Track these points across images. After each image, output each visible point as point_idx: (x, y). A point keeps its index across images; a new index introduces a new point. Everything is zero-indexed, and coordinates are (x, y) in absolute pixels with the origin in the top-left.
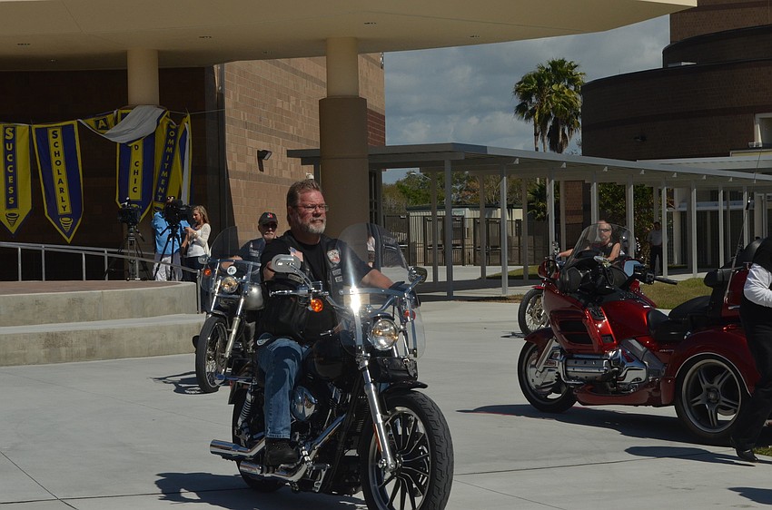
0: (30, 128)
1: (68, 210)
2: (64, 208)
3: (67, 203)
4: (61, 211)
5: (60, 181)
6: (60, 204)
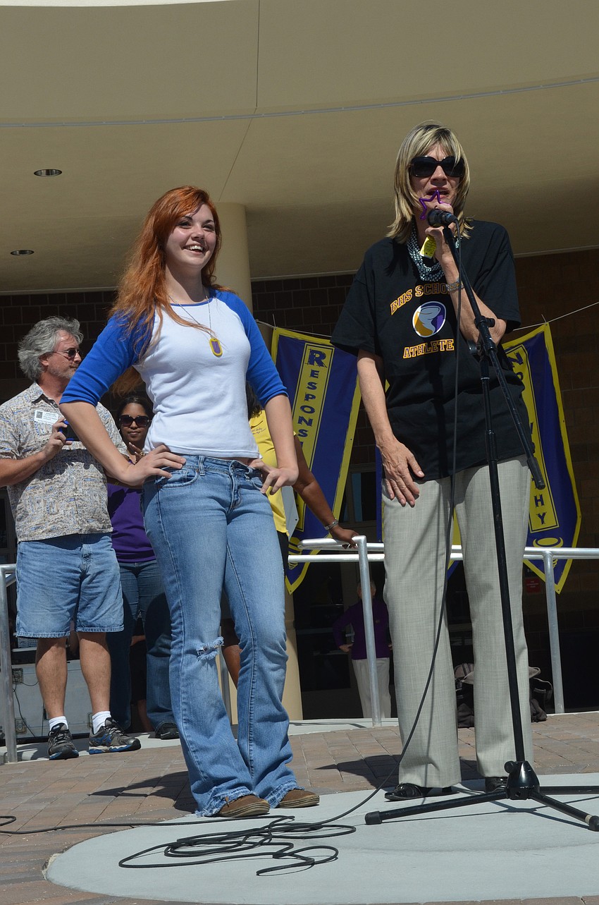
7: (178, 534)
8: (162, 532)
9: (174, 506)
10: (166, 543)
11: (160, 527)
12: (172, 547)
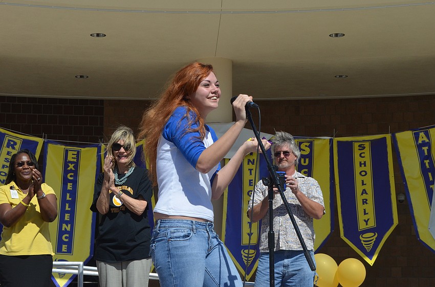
0: (331, 141)
1: (372, 224)
2: (366, 222)
3: (371, 216)
4: (362, 226)
5: (364, 192)
6: (361, 218)
7: (180, 270)
8: (170, 268)
9: (180, 252)
10: (171, 275)
11: (169, 265)
12: (175, 277)
